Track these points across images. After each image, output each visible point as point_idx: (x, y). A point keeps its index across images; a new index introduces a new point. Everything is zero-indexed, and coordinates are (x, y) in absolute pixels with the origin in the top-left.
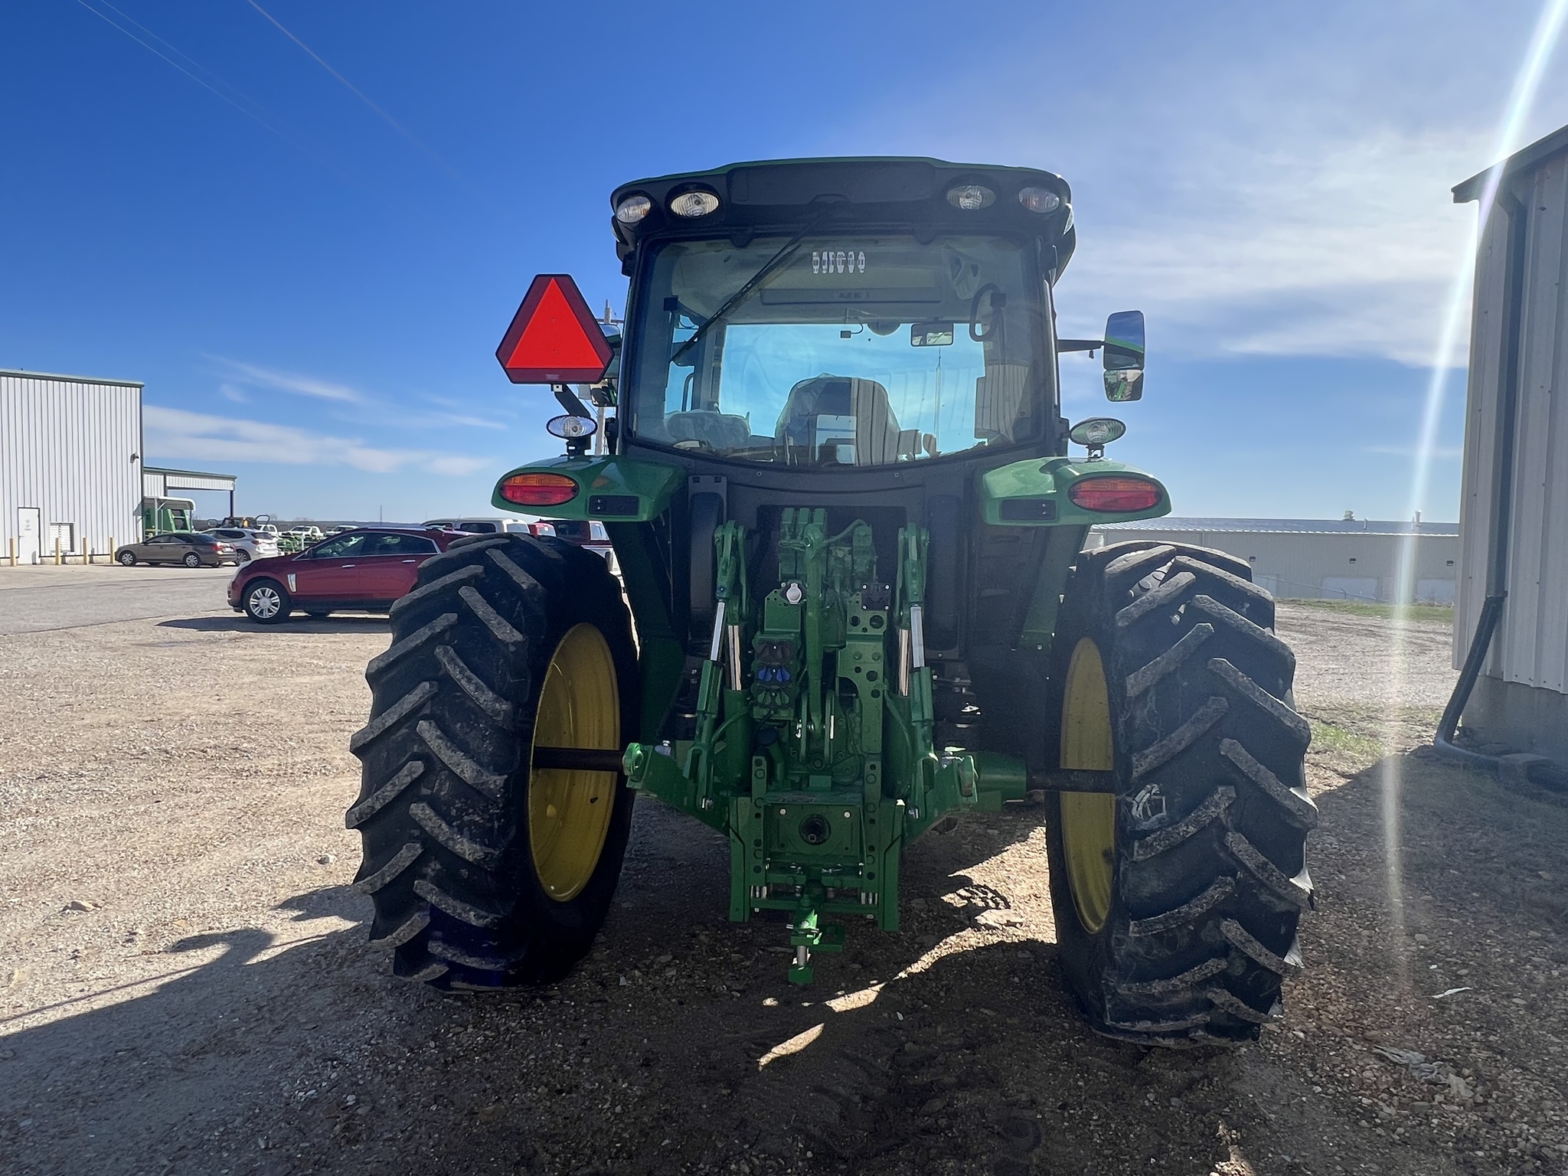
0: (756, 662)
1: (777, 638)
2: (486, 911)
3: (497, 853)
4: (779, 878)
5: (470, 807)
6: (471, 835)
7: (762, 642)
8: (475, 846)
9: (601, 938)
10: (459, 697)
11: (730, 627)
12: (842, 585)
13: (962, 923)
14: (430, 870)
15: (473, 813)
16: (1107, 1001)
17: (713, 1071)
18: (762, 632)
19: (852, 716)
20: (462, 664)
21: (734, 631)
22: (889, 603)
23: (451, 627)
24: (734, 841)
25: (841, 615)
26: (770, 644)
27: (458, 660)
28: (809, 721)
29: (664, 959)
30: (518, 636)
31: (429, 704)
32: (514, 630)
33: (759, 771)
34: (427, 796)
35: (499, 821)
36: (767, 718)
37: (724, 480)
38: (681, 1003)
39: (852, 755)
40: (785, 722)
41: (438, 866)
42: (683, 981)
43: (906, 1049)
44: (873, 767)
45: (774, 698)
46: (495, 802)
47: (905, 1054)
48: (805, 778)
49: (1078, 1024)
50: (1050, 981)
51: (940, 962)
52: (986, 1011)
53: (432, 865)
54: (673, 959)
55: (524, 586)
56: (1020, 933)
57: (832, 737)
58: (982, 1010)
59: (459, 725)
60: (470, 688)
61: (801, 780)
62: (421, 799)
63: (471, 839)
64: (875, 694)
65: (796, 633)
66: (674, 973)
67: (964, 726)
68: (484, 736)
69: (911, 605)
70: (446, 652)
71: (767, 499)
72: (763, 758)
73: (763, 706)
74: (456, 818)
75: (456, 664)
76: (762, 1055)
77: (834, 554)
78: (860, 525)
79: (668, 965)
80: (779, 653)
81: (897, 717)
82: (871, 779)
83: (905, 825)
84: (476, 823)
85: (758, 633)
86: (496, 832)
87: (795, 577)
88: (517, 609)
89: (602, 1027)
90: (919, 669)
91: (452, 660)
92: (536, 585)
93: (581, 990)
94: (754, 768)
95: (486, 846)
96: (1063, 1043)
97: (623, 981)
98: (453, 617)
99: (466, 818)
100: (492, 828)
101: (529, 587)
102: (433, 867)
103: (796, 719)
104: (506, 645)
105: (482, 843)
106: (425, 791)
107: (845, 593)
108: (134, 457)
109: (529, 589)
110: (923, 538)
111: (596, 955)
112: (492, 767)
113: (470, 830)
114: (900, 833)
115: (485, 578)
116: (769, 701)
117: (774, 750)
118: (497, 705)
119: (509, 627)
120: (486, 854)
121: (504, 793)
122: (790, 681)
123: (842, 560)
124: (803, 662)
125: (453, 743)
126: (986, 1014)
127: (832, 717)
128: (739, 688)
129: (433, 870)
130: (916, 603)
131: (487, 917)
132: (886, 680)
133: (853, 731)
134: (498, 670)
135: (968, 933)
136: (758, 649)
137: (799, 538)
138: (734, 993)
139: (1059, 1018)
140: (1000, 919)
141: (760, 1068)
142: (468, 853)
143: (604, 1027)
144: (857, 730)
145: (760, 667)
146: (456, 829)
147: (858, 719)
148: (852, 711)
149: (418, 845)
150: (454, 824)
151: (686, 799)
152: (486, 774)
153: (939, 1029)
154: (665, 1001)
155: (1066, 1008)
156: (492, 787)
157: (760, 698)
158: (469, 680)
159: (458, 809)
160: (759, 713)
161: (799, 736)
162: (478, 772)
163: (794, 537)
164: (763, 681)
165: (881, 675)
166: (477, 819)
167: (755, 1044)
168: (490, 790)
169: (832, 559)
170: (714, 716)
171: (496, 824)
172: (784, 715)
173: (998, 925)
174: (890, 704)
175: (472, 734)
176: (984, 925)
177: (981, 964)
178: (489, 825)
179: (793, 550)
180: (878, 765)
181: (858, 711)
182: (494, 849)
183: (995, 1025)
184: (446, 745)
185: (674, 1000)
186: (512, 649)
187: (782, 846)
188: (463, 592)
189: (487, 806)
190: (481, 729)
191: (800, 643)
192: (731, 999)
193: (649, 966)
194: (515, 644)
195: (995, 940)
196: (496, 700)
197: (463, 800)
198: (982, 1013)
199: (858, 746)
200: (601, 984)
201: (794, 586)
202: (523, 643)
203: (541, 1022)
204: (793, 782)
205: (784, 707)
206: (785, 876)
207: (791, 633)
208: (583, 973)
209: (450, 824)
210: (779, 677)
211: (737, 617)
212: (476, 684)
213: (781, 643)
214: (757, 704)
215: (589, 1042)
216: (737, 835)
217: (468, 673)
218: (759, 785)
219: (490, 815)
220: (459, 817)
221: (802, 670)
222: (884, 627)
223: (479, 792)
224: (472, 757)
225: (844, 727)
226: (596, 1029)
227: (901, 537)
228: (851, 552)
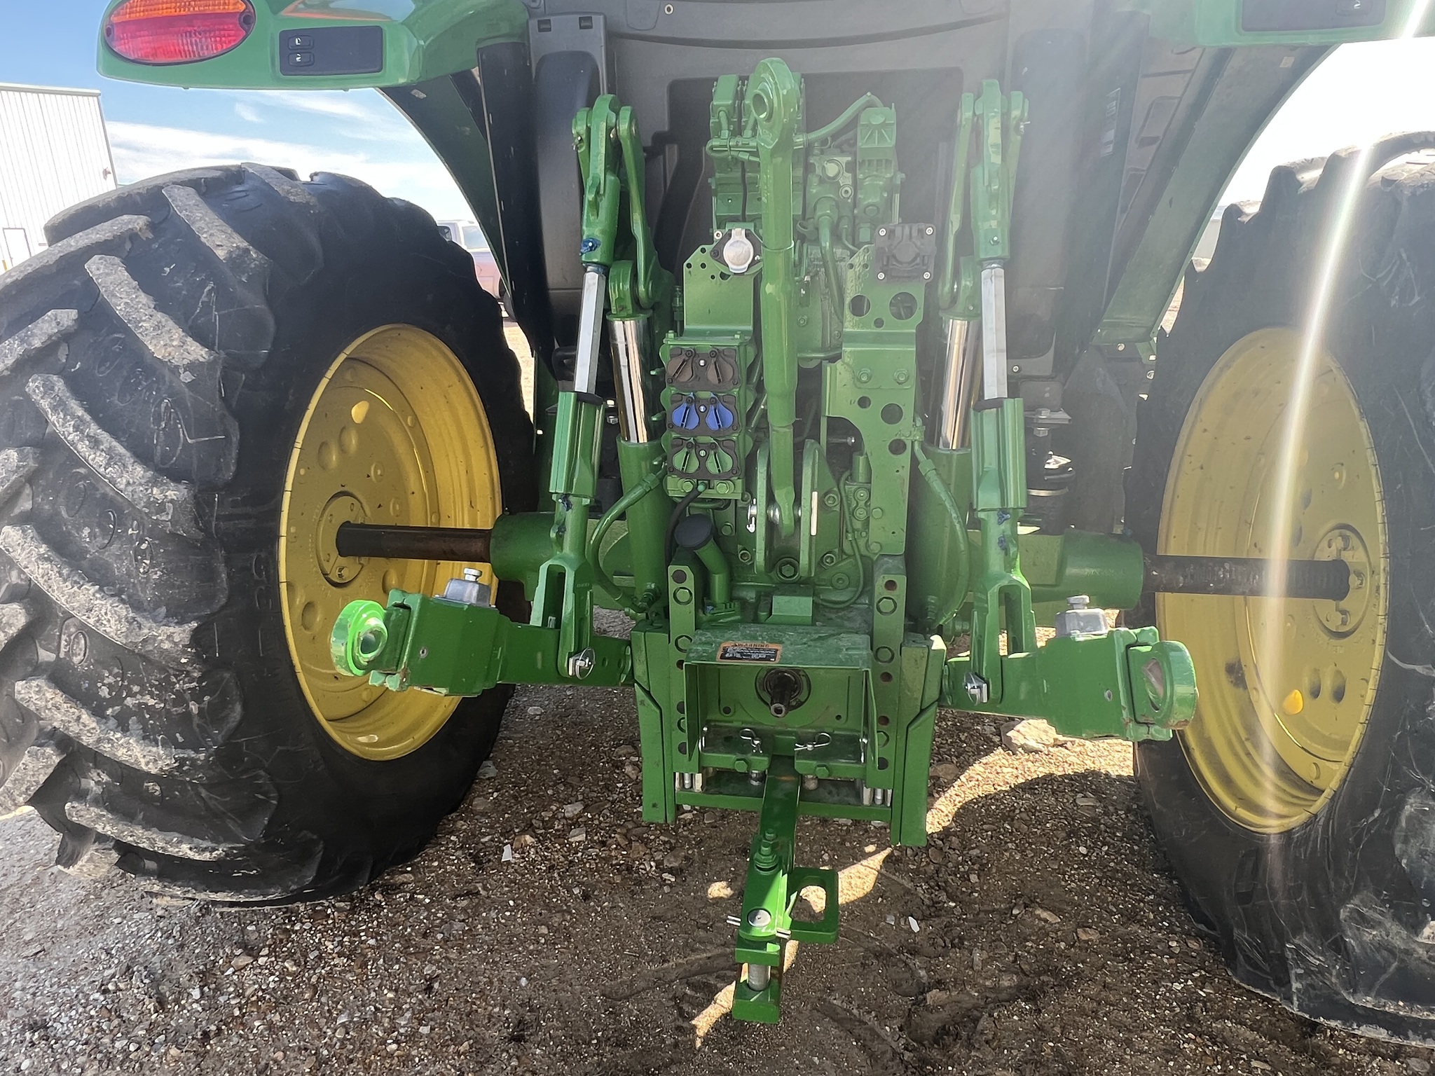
0: (668, 393)
1: (705, 344)
2: (212, 840)
3: (202, 756)
4: (724, 760)
5: (132, 682)
6: (144, 730)
7: (677, 352)
8: (154, 749)
9: (489, 770)
10: (84, 477)
11: (618, 324)
12: (836, 237)
13: (988, 740)
14: (92, 783)
15: (141, 693)
16: (1293, 978)
17: (620, 1052)
18: (680, 332)
19: (851, 488)
20: (80, 412)
21: (626, 332)
22: (932, 268)
23: (66, 337)
24: (642, 702)
25: (832, 296)
26: (693, 355)
27: (74, 405)
28: (771, 500)
29: (571, 810)
30: (198, 352)
31: (28, 491)
32: (189, 339)
33: (683, 590)
34: (48, 663)
35: (199, 700)
36: (694, 496)
37: (598, 22)
38: (586, 897)
39: (849, 556)
40: (728, 502)
41: (105, 778)
42: (593, 852)
43: (929, 1002)
44: (891, 585)
45: (702, 461)
46: (181, 671)
47: (926, 1008)
48: (765, 597)
49: (1193, 945)
50: (1132, 851)
51: (964, 813)
52: (1045, 915)
53: (94, 774)
54: (585, 810)
55: (221, 254)
56: (1073, 759)
57: (814, 532)
58: (1038, 912)
59: (86, 531)
60: (97, 460)
61: (758, 598)
62: (37, 670)
63: (144, 738)
64: (897, 447)
65: (743, 333)
66: (582, 837)
67: (1043, 493)
68: (137, 551)
69: (981, 264)
70: (49, 388)
71: (688, 64)
72: (686, 569)
73: (683, 474)
74: (112, 702)
75: (66, 411)
76: (702, 1006)
77: (818, 171)
78: (870, 105)
79: (574, 823)
80: (712, 375)
81: (937, 485)
82: (886, 605)
83: (946, 682)
84: (149, 708)
85: (671, 335)
86: (196, 721)
87: (743, 219)
88: (204, 298)
89: (462, 950)
90: (997, 403)
91: (59, 406)
92: (247, 251)
93: (446, 871)
94: (672, 586)
95: (178, 746)
96: (1177, 986)
97: (507, 855)
98: (68, 317)
99: (129, 701)
100: (188, 714)
101: (230, 252)
102: (94, 781)
103: (747, 495)
104: (175, 370)
105: (170, 742)
106: (45, 656)
107: (839, 252)
108: (106, 173)
109: (230, 259)
110: (1016, 113)
111: (479, 804)
112: (163, 610)
113: (142, 721)
114: (936, 695)
115: (153, 241)
116: (694, 465)
117: (709, 554)
118: (155, 490)
119: (178, 333)
120: (182, 762)
121: (198, 655)
122: (734, 427)
123: (833, 182)
124: (760, 388)
125: (75, 567)
126: (1046, 921)
127: (815, 494)
128: (643, 438)
129: (98, 783)
130: (993, 260)
131: (214, 849)
132: (919, 423)
133: (852, 514)
134: (158, 420)
135: (998, 756)
136: (671, 365)
137: (748, 133)
138: (666, 876)
139: (1160, 929)
140: (1044, 738)
141: (698, 1044)
142: (143, 761)
143: (465, 950)
144: (861, 513)
145: (676, 402)
146: (112, 722)
147: (862, 494)
148: (852, 478)
149: (49, 750)
150: (109, 712)
151: (539, 655)
152: (147, 624)
153: (977, 955)
154: (563, 892)
155: (1166, 908)
156: (166, 646)
157: (678, 460)
158: (95, 443)
159: (110, 686)
160: (677, 487)
161: (751, 528)
162: (131, 621)
163: (738, 131)
164: (682, 429)
165: (908, 412)
166: (151, 702)
167: (693, 987)
168: (162, 652)
169: (814, 180)
170: (587, 501)
171: (194, 707)
172: (722, 490)
173: (1040, 747)
174: (926, 467)
175: (114, 548)
176: (1022, 746)
177: (1024, 816)
178: (180, 710)
179: (736, 160)
180: (901, 581)
181: (861, 478)
182: (197, 752)
183: (1063, 945)
184: (61, 575)
185: (576, 891)
186: (186, 377)
187: (727, 711)
188: (96, 267)
189: (168, 677)
190: (130, 539)
191: (751, 351)
192: (661, 886)
193: (547, 825)
194: (191, 367)
195: (1040, 771)
196: (154, 482)
197: (116, 670)
198: (1040, 919)
199: (862, 543)
200: (476, 859)
201: (738, 233)
202: (211, 365)
203: (372, 942)
204: (744, 602)
205: (725, 477)
206: (734, 757)
207: (734, 332)
208: (453, 838)
209: (98, 713)
210: (711, 421)
211: (628, 303)
212: (110, 451)
213: (716, 354)
214: (672, 470)
215: (436, 985)
216: (648, 693)
217: (94, 429)
218: (682, 614)
219: (178, 693)
220: (117, 700)
221: (757, 403)
222: (918, 316)
223: (144, 657)
224: (118, 594)
225: (837, 509)
226: (453, 954)
227: (965, 115)
228: (851, 168)
